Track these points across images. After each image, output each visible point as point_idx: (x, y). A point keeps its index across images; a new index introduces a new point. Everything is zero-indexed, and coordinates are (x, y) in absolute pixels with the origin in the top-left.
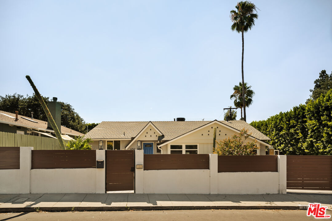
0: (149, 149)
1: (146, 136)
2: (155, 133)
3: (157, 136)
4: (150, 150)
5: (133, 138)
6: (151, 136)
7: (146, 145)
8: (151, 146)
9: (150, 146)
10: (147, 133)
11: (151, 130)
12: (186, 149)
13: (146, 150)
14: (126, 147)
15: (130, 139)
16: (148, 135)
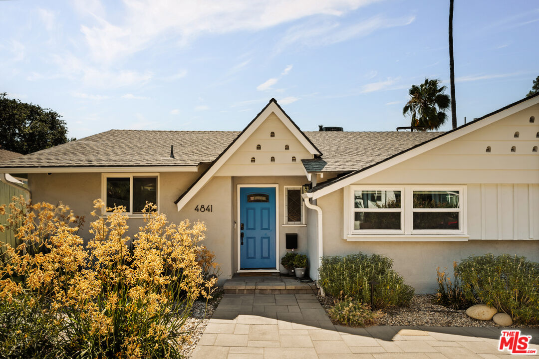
0: (262, 209)
1: (253, 160)
2: (287, 148)
3: (294, 159)
4: (265, 212)
5: (205, 167)
6: (273, 159)
7: (249, 197)
8: (267, 200)
9: (264, 198)
10: (259, 147)
11: (273, 135)
12: (415, 207)
13: (251, 212)
14: (176, 202)
15: (195, 169)
16: (262, 157)
